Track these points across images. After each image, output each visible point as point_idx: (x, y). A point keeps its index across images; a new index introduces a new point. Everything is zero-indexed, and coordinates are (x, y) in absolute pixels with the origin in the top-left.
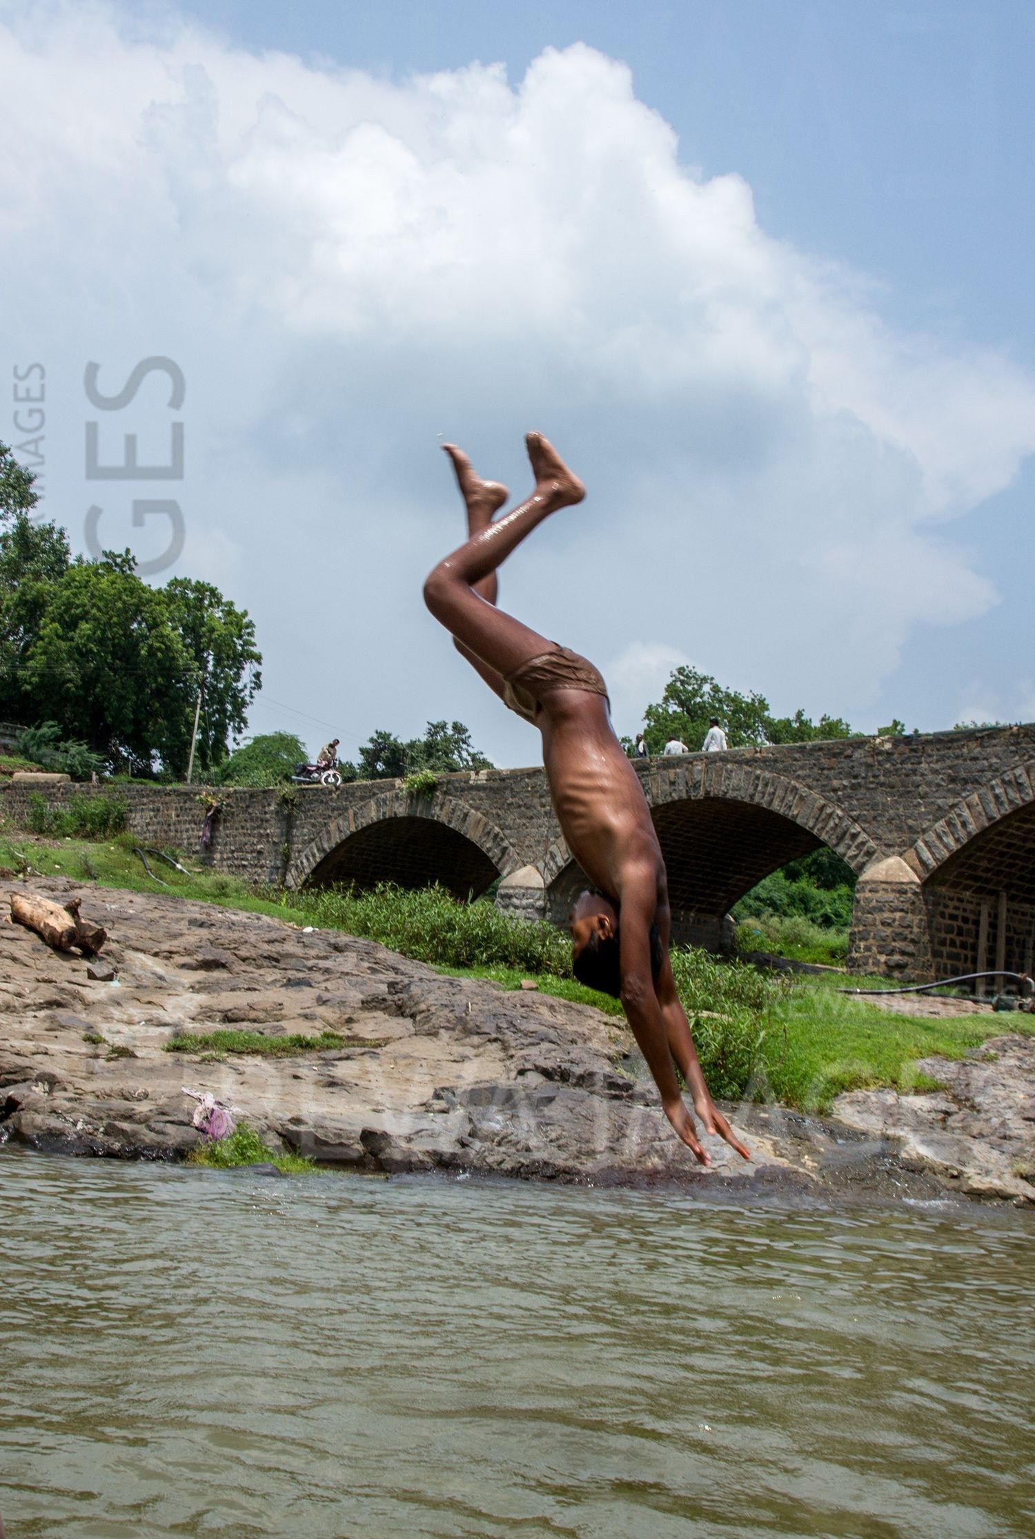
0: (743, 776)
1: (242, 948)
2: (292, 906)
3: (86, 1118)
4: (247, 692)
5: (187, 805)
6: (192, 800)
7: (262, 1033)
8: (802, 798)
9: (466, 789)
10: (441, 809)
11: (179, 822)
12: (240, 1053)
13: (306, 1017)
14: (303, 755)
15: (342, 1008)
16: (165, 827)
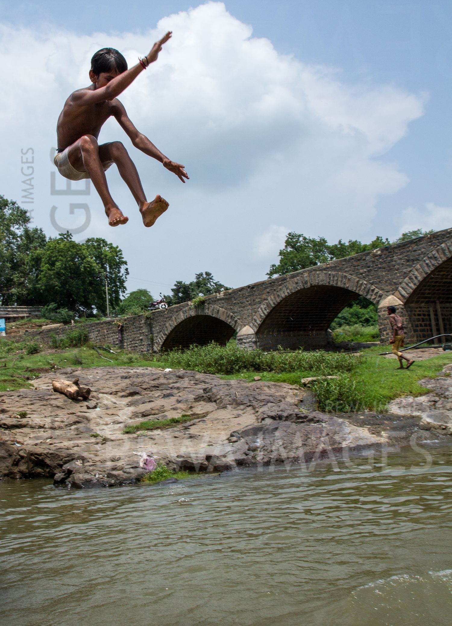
0: (324, 275)
1: (144, 384)
2: (159, 361)
3: (99, 472)
5: (110, 327)
6: (111, 324)
7: (158, 419)
8: (349, 280)
9: (216, 300)
10: (208, 310)
11: (108, 334)
12: (151, 430)
13: (174, 409)
14: (150, 296)
15: (187, 403)
16: (103, 337)
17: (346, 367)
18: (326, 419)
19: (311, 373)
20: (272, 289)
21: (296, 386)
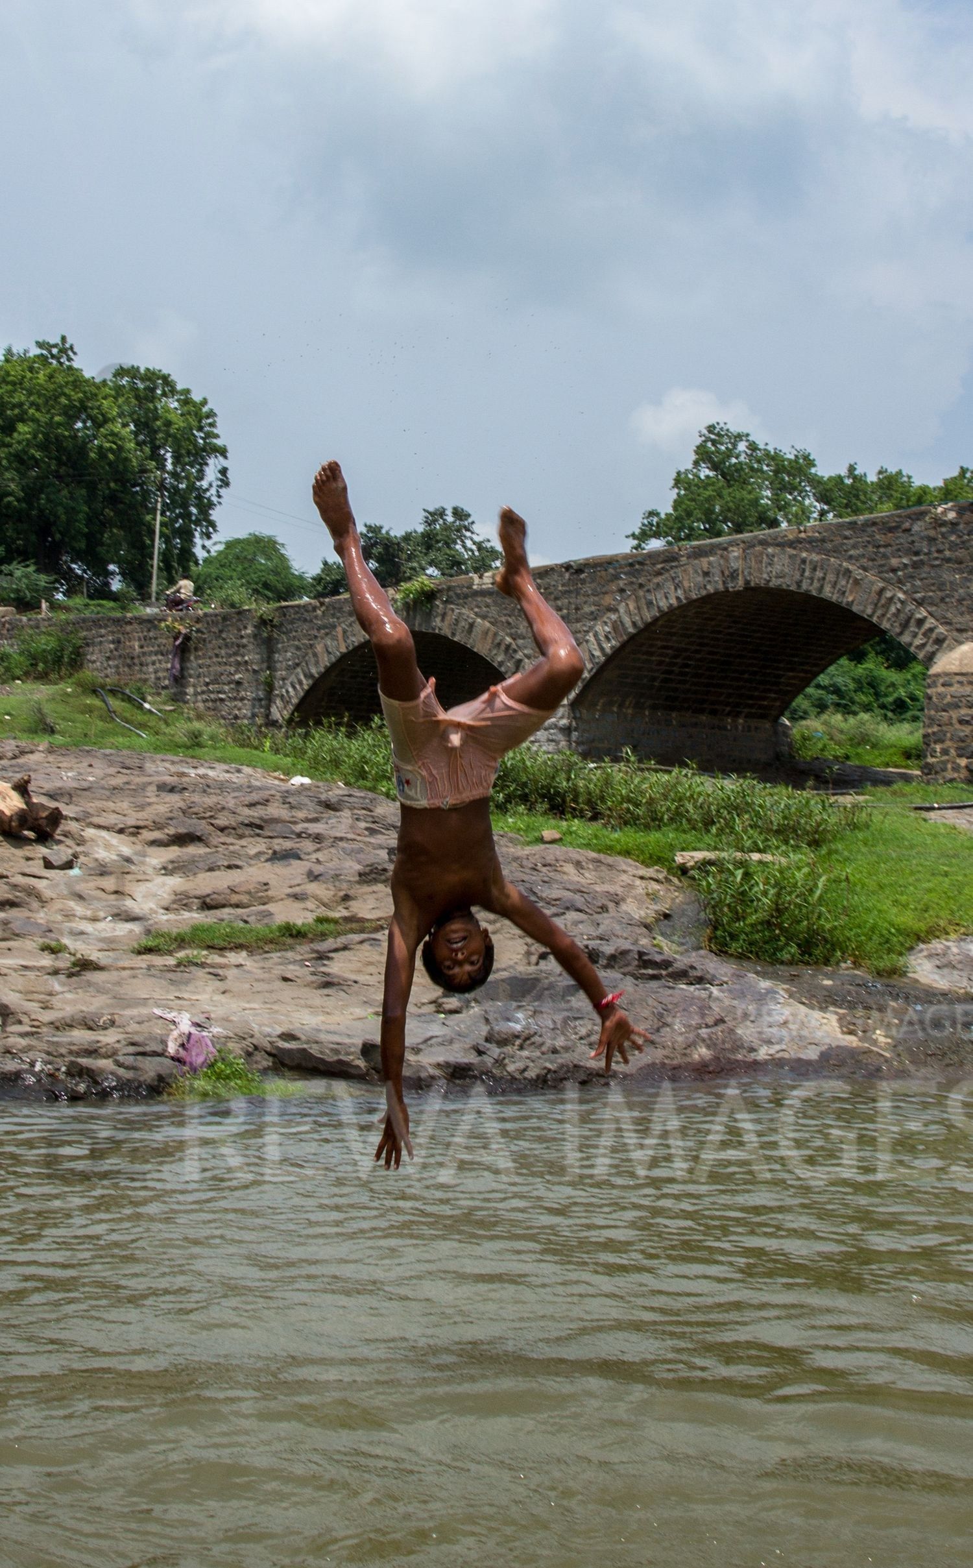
0: (787, 561)
1: (220, 815)
2: (277, 751)
3: (44, 1055)
4: (213, 491)
5: (151, 634)
6: (156, 627)
7: (246, 922)
8: (857, 582)
9: (470, 595)
10: (443, 620)
11: (144, 654)
12: (221, 949)
13: (296, 897)
14: (283, 558)
15: (337, 884)
16: (128, 661)
17: (807, 833)
18: (726, 975)
19: (707, 839)
20: (632, 583)
21: (657, 871)
